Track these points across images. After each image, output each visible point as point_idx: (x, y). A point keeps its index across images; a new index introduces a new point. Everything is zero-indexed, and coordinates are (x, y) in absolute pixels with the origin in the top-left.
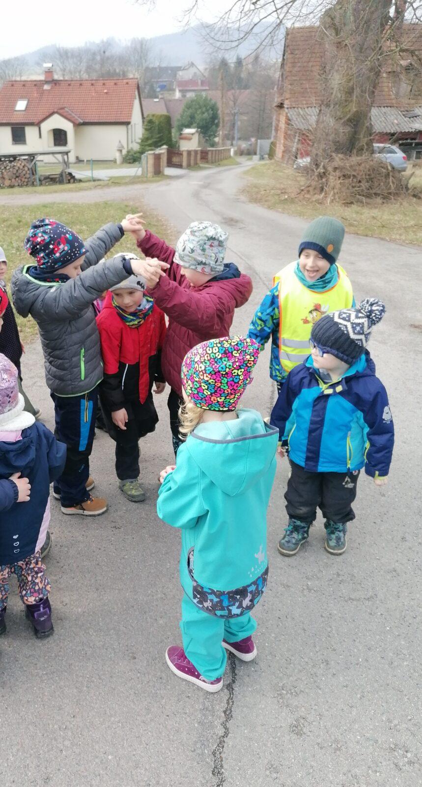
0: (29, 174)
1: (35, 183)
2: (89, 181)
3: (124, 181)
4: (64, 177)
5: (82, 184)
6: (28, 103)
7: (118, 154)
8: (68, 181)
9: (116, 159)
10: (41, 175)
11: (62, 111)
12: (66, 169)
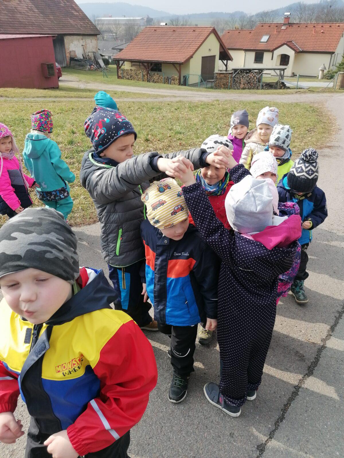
0: (256, 81)
1: (259, 87)
2: (295, 88)
3: (318, 90)
4: (278, 85)
5: (289, 90)
6: (269, 37)
7: (321, 72)
8: (280, 88)
9: (319, 76)
10: (264, 83)
11: (290, 43)
12: (281, 80)
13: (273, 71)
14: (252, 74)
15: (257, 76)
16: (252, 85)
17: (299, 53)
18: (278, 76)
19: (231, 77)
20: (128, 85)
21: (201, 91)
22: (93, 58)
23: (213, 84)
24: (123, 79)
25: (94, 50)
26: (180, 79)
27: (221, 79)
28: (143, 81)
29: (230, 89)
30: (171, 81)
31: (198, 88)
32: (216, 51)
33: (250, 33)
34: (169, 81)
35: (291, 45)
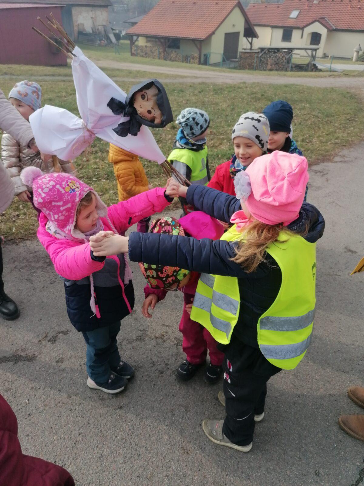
0: (285, 62)
1: (288, 69)
2: (327, 71)
3: (353, 74)
4: (310, 67)
5: (321, 73)
6: (299, 13)
7: (355, 54)
8: (311, 70)
9: (353, 58)
10: (293, 64)
11: (322, 20)
12: (312, 61)
13: (303, 51)
14: (281, 54)
15: (286, 56)
16: (280, 66)
17: (332, 31)
18: (309, 56)
19: (257, 57)
20: (143, 63)
21: (224, 72)
22: (103, 32)
23: (237, 64)
24: (137, 56)
25: (104, 23)
26: (200, 58)
27: (246, 58)
28: (159, 59)
29: (255, 70)
30: (190, 60)
31: (220, 69)
32: (240, 28)
33: (278, 7)
34: (188, 60)
35: (324, 22)
